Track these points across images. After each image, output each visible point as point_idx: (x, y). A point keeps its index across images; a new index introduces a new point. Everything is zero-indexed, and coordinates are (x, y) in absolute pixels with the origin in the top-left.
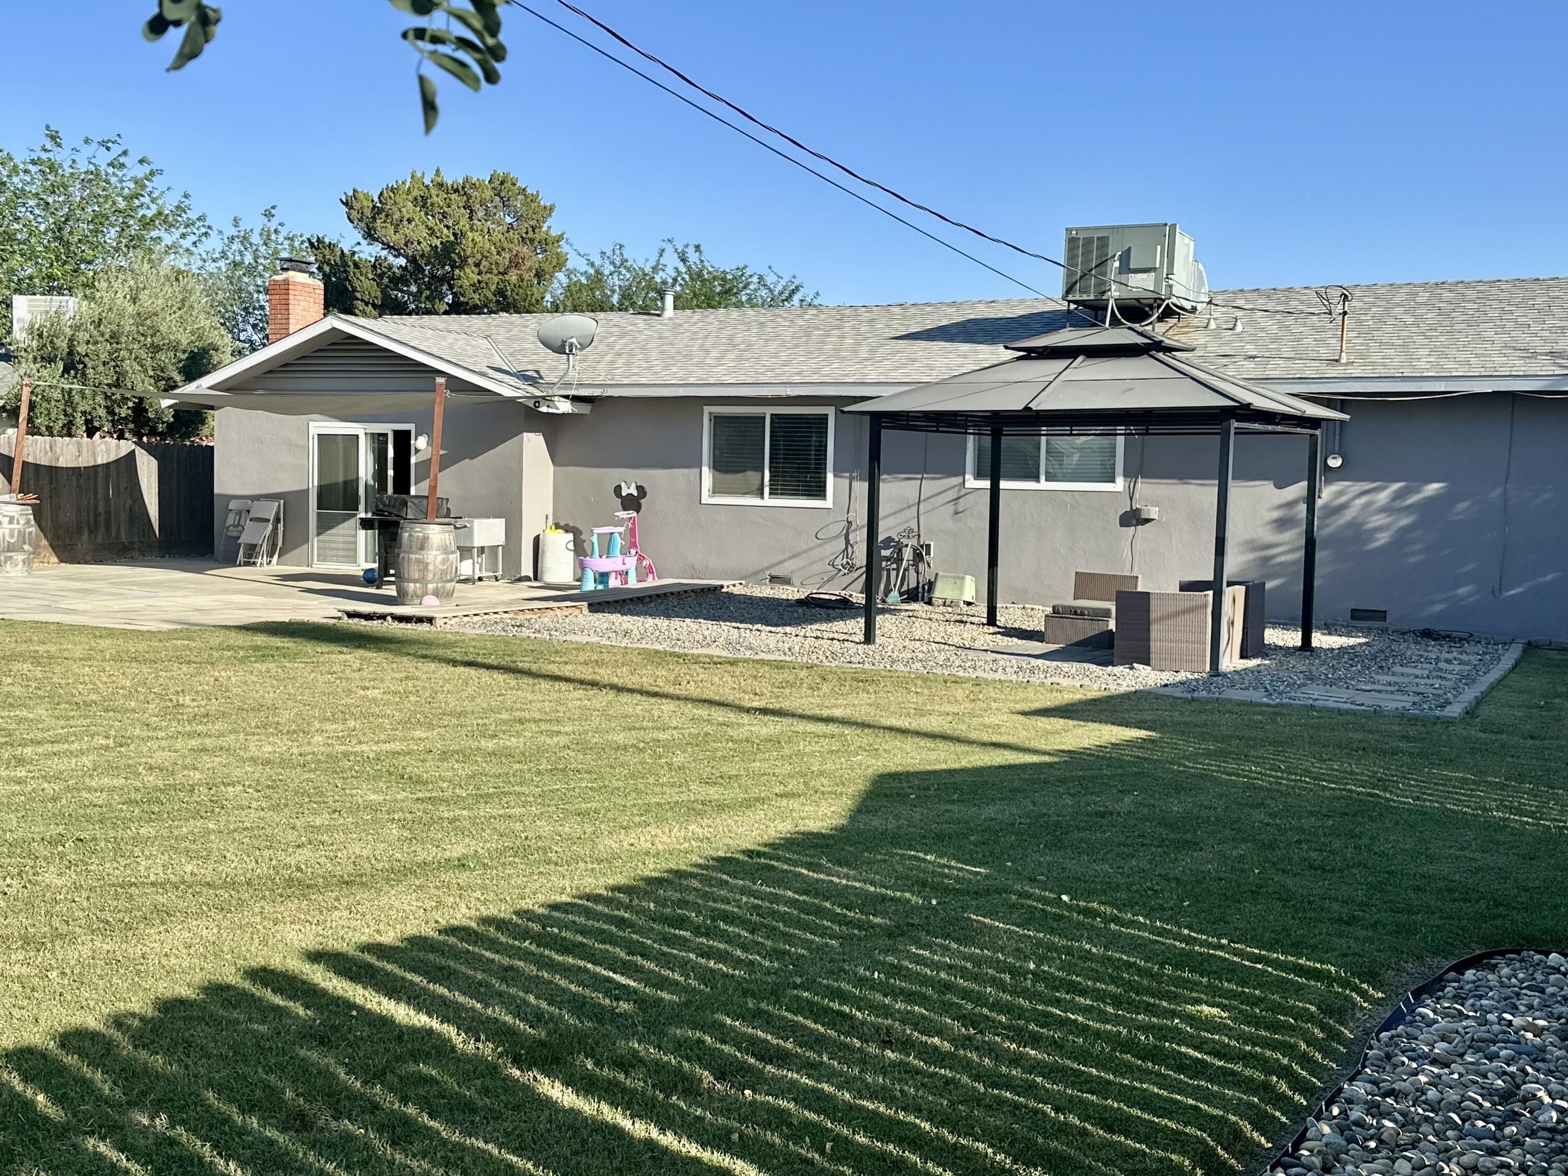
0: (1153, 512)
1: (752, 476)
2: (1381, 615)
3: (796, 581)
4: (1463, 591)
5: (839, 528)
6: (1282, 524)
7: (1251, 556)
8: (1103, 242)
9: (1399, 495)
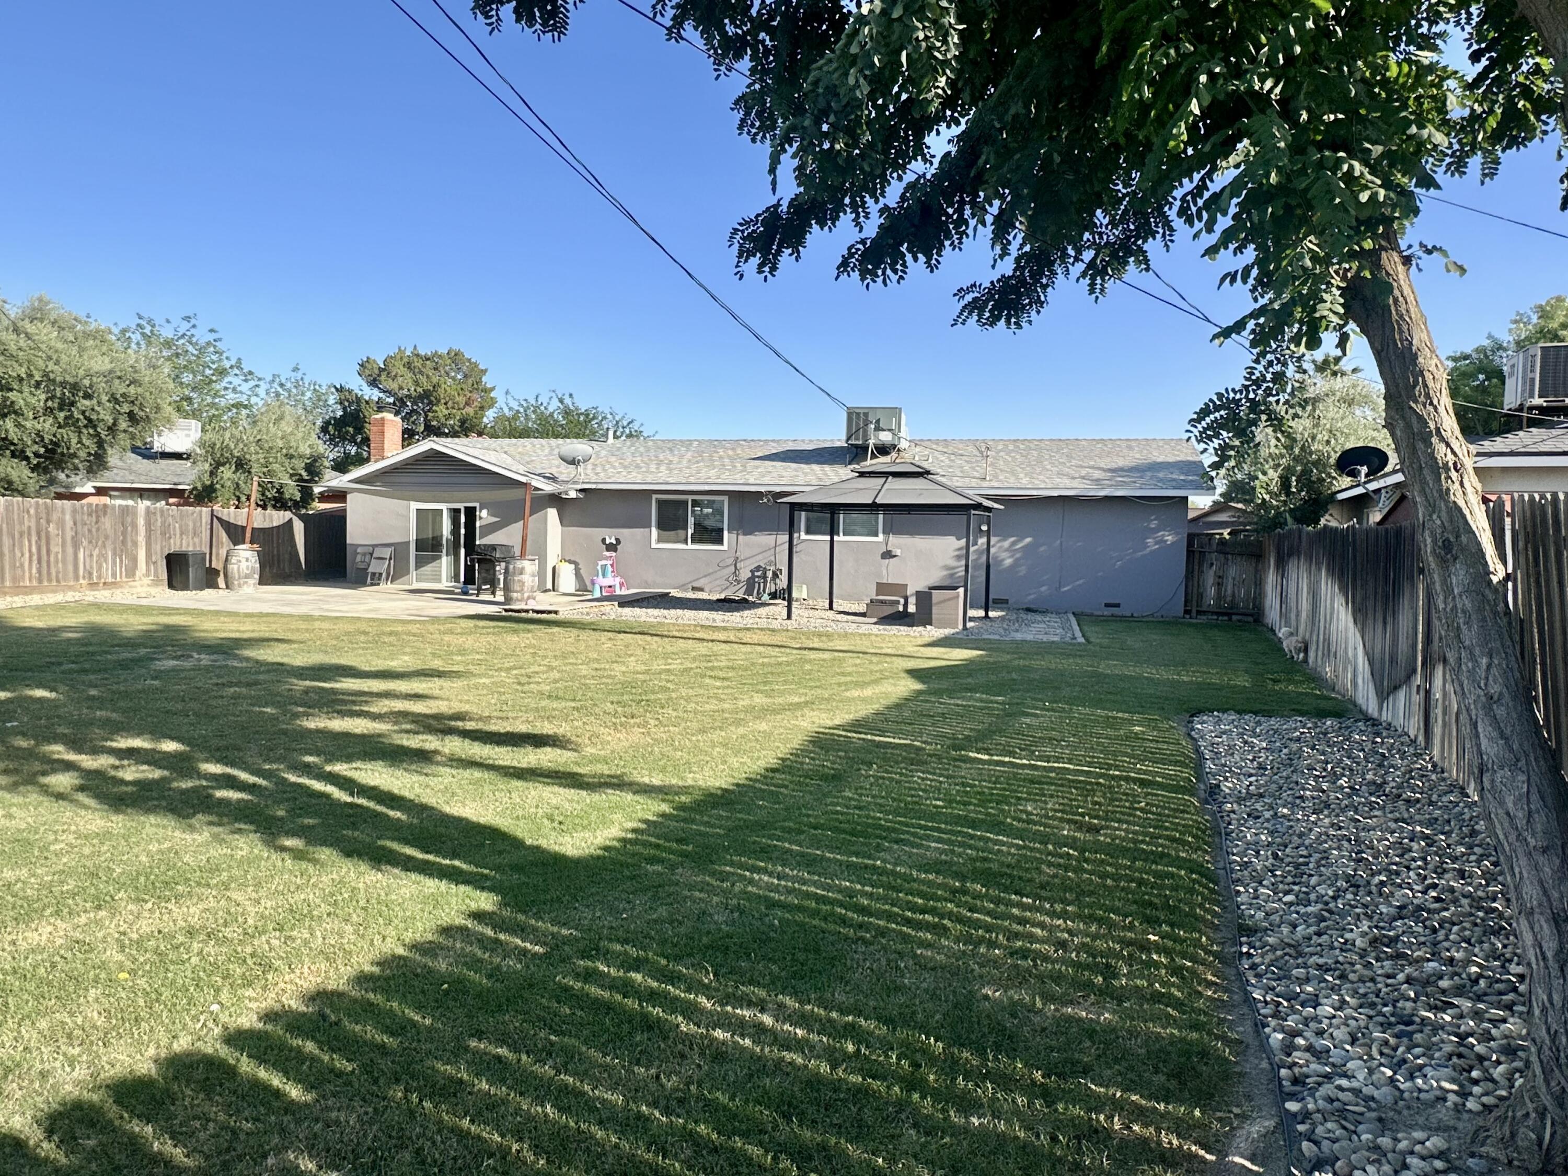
0: (898, 552)
1: (681, 533)
2: (1006, 602)
3: (706, 589)
4: (1043, 589)
5: (731, 560)
6: (958, 557)
7: (945, 573)
8: (866, 415)
9: (1014, 543)
